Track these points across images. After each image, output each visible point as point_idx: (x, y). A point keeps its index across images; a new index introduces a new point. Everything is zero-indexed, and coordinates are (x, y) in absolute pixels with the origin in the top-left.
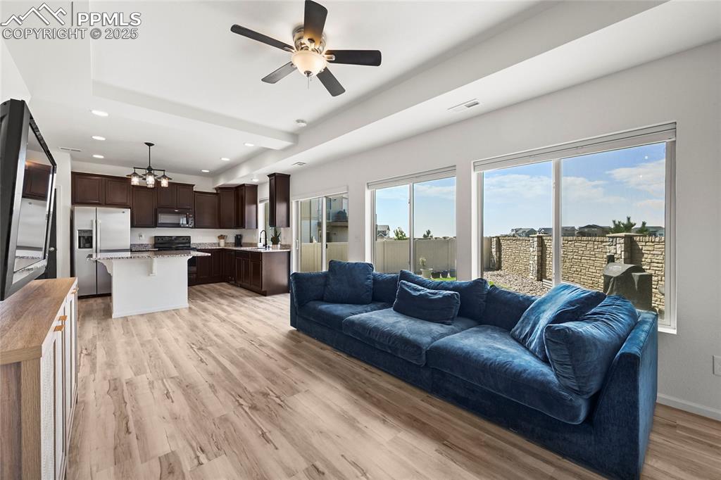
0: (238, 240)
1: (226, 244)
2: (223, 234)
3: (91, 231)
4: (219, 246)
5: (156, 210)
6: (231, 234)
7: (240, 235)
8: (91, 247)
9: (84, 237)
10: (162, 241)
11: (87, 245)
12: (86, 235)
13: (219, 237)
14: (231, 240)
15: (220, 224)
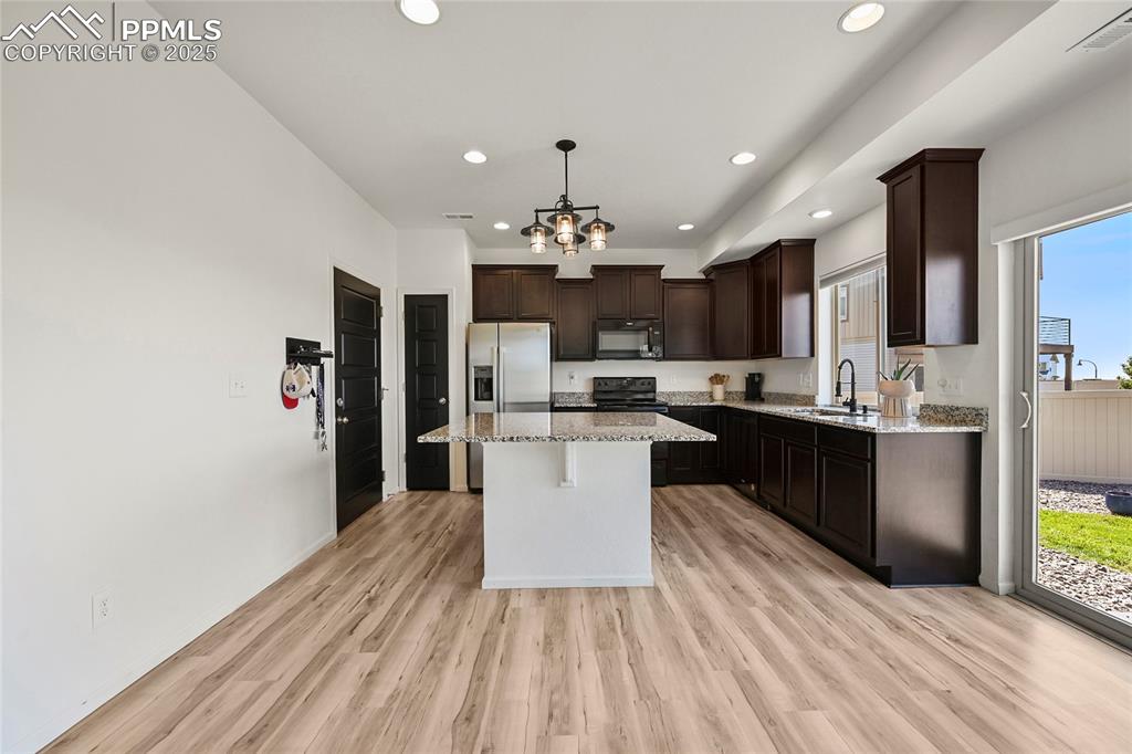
0: (754, 388)
1: (727, 394)
2: (721, 372)
3: (491, 368)
4: (713, 400)
5: (594, 324)
6: (736, 372)
7: (759, 375)
8: (491, 399)
9: (482, 379)
10: (606, 388)
11: (486, 395)
12: (484, 375)
13: (711, 379)
14: (738, 385)
15: (712, 349)
